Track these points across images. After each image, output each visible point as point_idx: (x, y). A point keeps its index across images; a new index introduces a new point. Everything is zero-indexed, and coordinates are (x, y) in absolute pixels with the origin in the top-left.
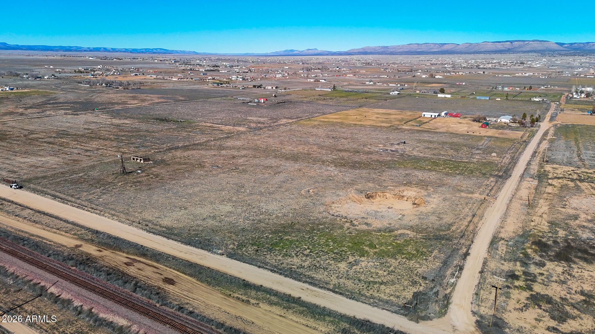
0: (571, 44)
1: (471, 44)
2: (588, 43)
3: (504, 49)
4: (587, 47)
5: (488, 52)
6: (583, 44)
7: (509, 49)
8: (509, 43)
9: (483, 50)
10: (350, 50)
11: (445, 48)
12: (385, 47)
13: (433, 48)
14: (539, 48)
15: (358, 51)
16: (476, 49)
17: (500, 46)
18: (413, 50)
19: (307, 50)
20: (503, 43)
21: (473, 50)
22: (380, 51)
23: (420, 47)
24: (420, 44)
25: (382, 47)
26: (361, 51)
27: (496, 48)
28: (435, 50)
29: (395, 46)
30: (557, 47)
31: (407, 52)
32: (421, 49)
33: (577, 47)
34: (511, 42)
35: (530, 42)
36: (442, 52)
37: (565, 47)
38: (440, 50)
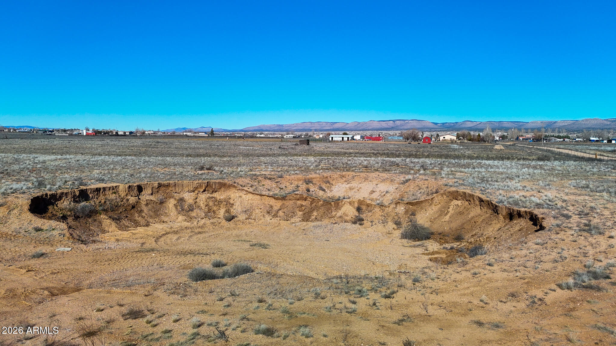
0: (443, 124)
1: (359, 123)
2: (457, 123)
3: (388, 127)
4: (457, 126)
5: (375, 129)
6: (453, 123)
7: (392, 127)
8: (392, 122)
9: (370, 128)
10: (246, 128)
11: (336, 126)
12: (280, 125)
13: (325, 126)
14: (418, 127)
15: (254, 129)
16: (364, 127)
17: (384, 125)
18: (306, 128)
19: (201, 128)
20: (387, 122)
21: (362, 128)
22: (276, 128)
23: (313, 125)
24: (313, 123)
25: (277, 125)
26: (257, 128)
27: (381, 126)
28: (327, 128)
29: (289, 124)
30: (432, 126)
31: (302, 129)
32: (314, 127)
33: (449, 126)
34: (394, 121)
35: (410, 121)
36: (334, 130)
37: (439, 126)
38: (331, 128)
